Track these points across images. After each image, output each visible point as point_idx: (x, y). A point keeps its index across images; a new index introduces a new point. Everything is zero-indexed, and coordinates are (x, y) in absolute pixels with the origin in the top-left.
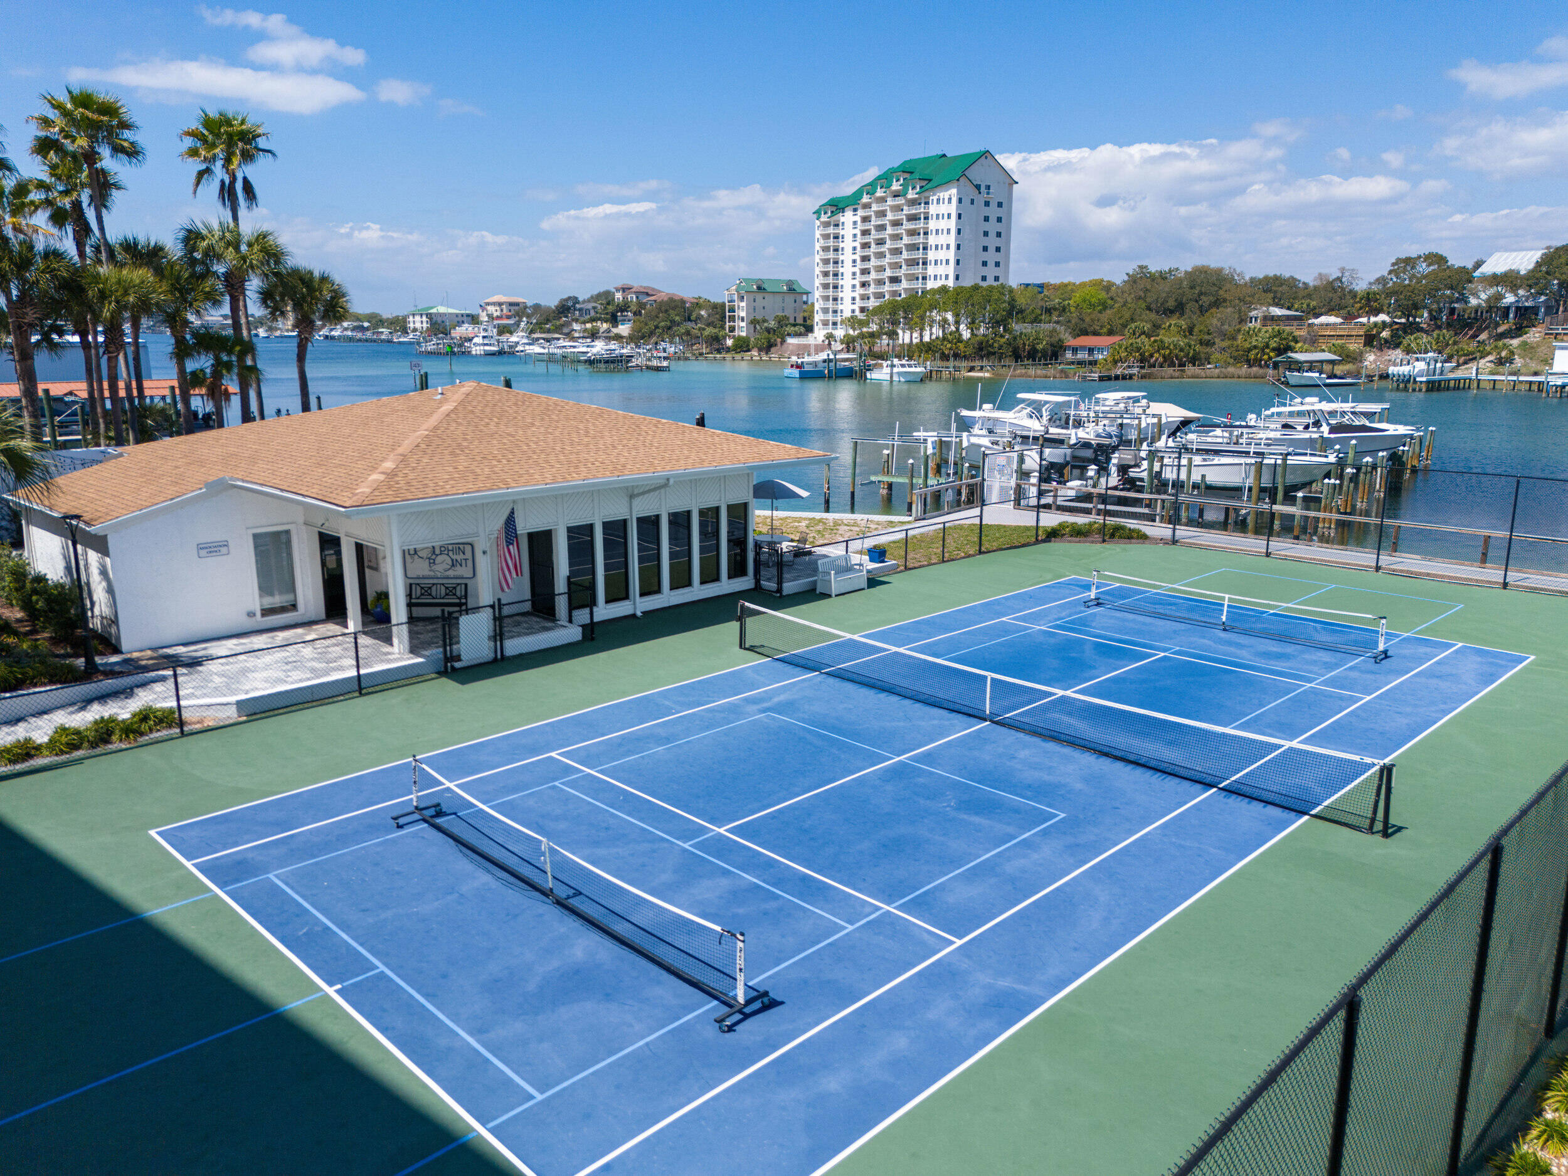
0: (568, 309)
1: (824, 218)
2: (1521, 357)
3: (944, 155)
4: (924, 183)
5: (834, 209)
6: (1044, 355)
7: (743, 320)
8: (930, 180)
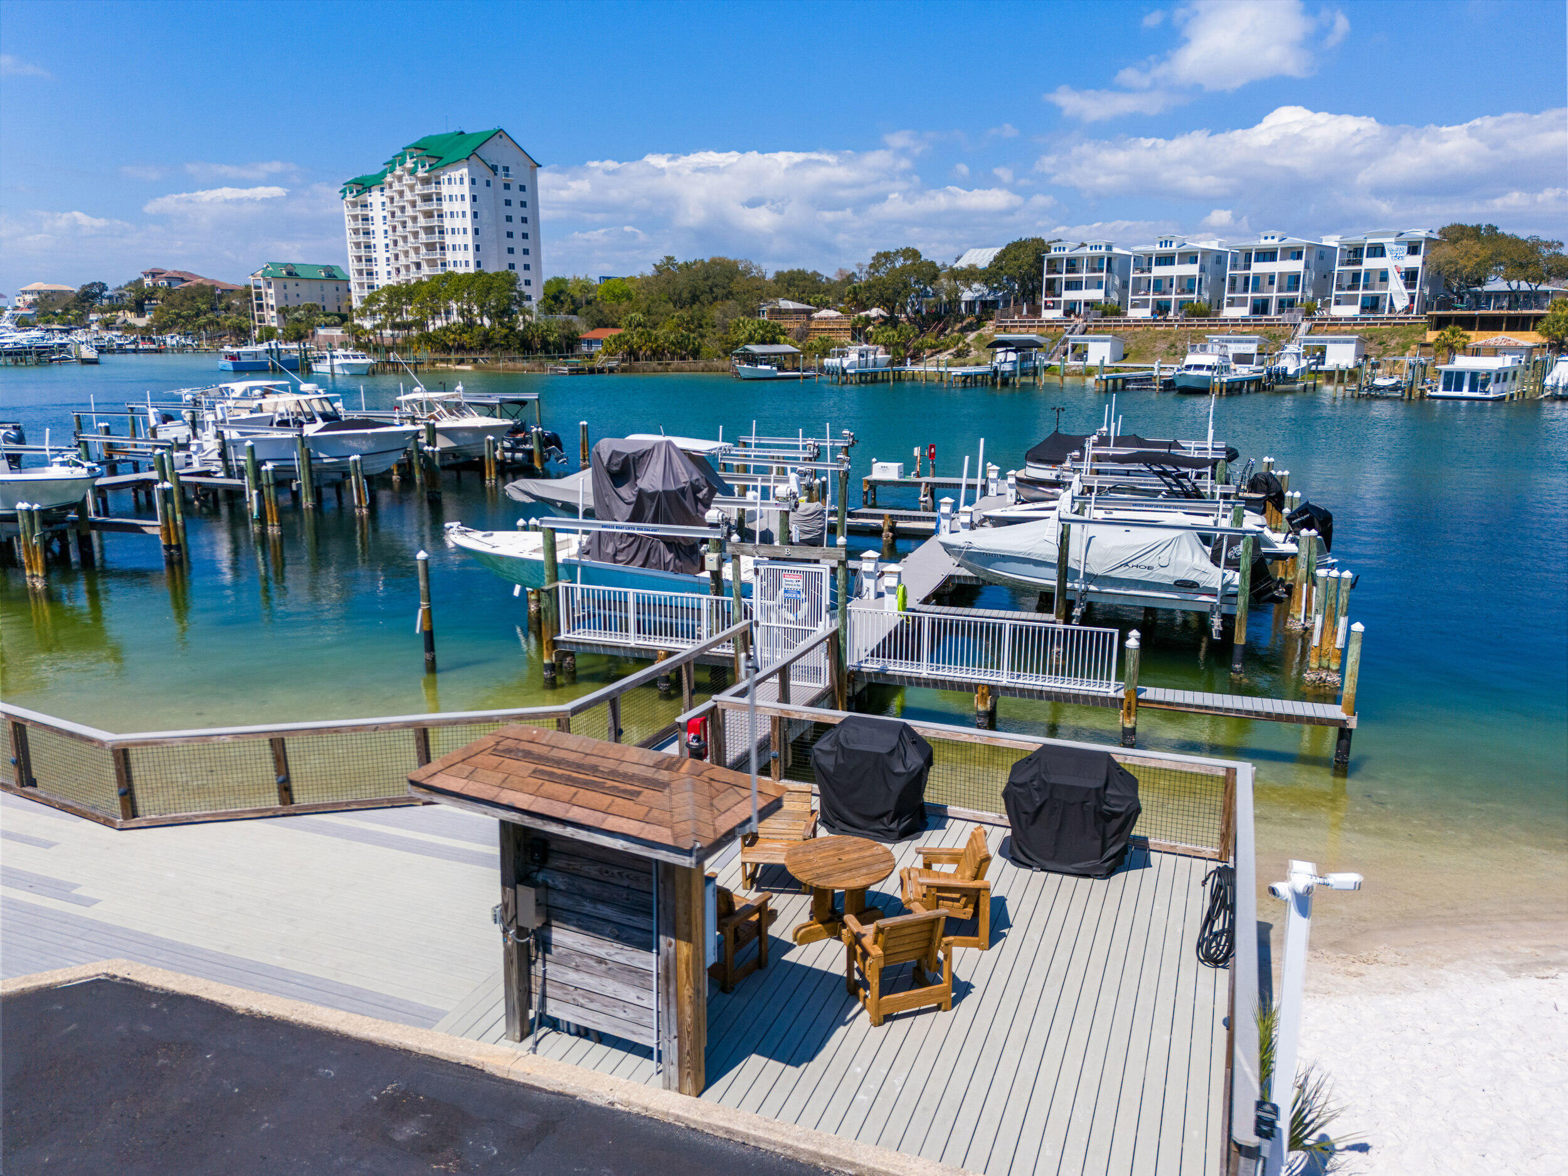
0: (95, 296)
1: (349, 198)
2: (977, 349)
3: (462, 133)
4: (433, 161)
5: (360, 188)
6: (558, 348)
7: (272, 308)
8: (441, 158)
